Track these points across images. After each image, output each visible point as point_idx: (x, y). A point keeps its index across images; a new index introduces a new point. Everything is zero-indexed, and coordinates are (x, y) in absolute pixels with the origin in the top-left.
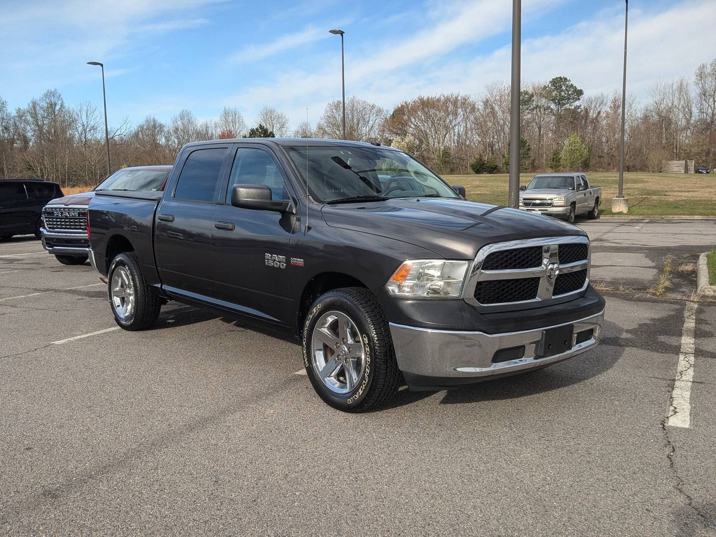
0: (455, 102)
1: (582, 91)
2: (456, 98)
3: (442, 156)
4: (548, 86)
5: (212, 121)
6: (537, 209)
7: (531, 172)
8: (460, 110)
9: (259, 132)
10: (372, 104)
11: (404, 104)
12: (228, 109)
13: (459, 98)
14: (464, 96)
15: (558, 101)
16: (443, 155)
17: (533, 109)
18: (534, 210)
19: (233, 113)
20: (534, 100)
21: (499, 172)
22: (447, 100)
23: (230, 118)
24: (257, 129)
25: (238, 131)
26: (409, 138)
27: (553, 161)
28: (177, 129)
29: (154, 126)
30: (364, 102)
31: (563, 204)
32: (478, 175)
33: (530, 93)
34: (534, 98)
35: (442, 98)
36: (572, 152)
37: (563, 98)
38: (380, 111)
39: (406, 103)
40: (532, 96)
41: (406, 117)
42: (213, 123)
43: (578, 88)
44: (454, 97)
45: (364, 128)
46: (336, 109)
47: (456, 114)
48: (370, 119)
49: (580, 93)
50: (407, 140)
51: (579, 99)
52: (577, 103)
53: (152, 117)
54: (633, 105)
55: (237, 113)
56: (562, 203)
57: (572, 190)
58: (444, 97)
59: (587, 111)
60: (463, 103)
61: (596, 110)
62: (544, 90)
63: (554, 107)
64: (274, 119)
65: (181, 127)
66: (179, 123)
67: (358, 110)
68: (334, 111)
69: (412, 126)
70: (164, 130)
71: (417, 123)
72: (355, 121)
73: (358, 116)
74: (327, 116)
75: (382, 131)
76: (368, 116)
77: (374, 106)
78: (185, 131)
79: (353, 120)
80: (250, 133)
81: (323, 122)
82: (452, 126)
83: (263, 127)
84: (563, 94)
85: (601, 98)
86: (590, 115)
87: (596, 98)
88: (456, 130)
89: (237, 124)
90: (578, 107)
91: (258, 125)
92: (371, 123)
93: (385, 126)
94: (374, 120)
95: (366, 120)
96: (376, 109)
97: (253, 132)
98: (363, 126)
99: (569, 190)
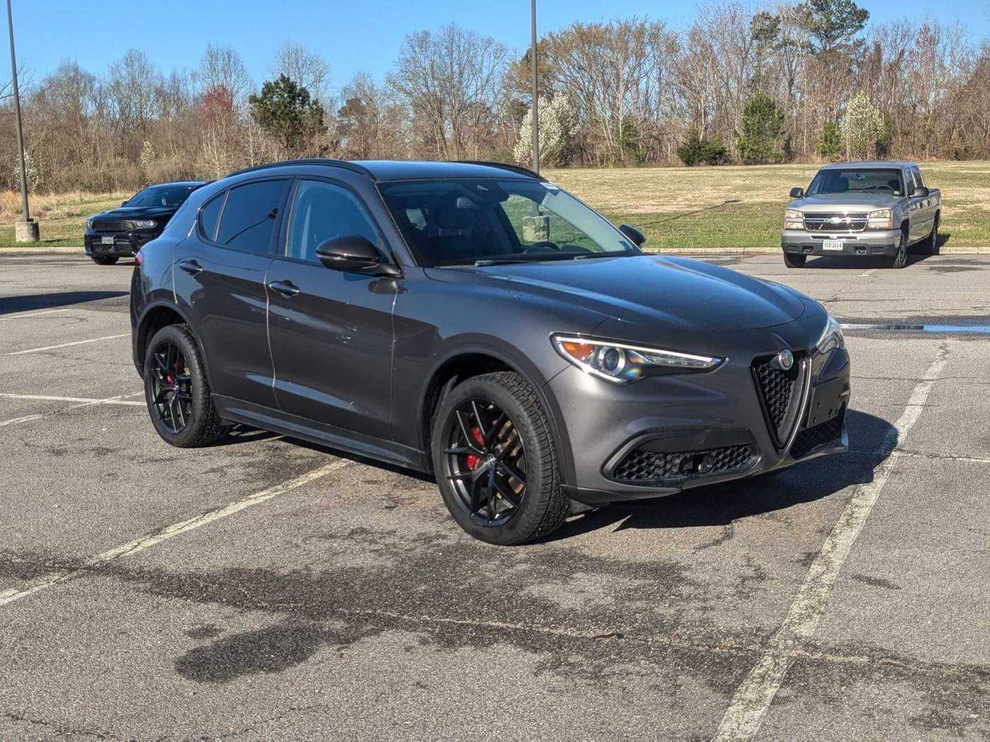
0: (641, 32)
1: (866, 12)
2: (642, 25)
3: (623, 133)
4: (806, 4)
5: (186, 69)
6: (835, 236)
7: (785, 162)
8: (648, 49)
9: (280, 88)
10: (486, 38)
11: (548, 38)
12: (215, 47)
13: (647, 26)
14: (655, 23)
15: (826, 31)
16: (625, 130)
17: (779, 47)
18: (828, 238)
19: (225, 54)
20: (780, 29)
21: (728, 161)
22: (626, 29)
23: (220, 63)
24: (276, 83)
25: (235, 89)
26: (560, 100)
27: (826, 140)
28: (117, 83)
29: (73, 80)
30: (472, 34)
31: (886, 225)
32: (690, 168)
33: (774, 17)
34: (779, 26)
35: (616, 26)
36: (859, 123)
37: (832, 27)
38: (502, 49)
39: (551, 35)
40: (777, 20)
41: (550, 61)
42: (188, 72)
43: (859, 7)
44: (638, 23)
45: (474, 83)
46: (421, 47)
47: (640, 55)
48: (484, 64)
49: (863, 15)
50: (556, 103)
51: (862, 27)
52: (858, 35)
53: (72, 61)
54: (963, 40)
55: (233, 54)
56: (885, 222)
57: (899, 196)
58: (620, 24)
59: (878, 48)
60: (655, 36)
61: (896, 47)
62: (797, 12)
63: (817, 43)
64: (303, 65)
65: (126, 81)
66: (124, 73)
67: (462, 49)
68: (417, 49)
69: (562, 77)
70: (95, 87)
71: (570, 72)
72: (456, 68)
73: (460, 58)
74: (403, 59)
75: (508, 87)
76: (479, 59)
77: (489, 42)
78: (134, 87)
79: (452, 67)
80: (263, 89)
81: (396, 70)
82: (636, 78)
83: (288, 78)
84: (833, 19)
85: (905, 27)
86: (885, 57)
87: (894, 26)
88: (642, 85)
89: (233, 74)
90: (860, 43)
91: (278, 77)
92: (486, 72)
93: (511, 79)
94: (491, 66)
95: (476, 67)
96: (494, 45)
97: (269, 89)
98: (471, 76)
99: (896, 195)
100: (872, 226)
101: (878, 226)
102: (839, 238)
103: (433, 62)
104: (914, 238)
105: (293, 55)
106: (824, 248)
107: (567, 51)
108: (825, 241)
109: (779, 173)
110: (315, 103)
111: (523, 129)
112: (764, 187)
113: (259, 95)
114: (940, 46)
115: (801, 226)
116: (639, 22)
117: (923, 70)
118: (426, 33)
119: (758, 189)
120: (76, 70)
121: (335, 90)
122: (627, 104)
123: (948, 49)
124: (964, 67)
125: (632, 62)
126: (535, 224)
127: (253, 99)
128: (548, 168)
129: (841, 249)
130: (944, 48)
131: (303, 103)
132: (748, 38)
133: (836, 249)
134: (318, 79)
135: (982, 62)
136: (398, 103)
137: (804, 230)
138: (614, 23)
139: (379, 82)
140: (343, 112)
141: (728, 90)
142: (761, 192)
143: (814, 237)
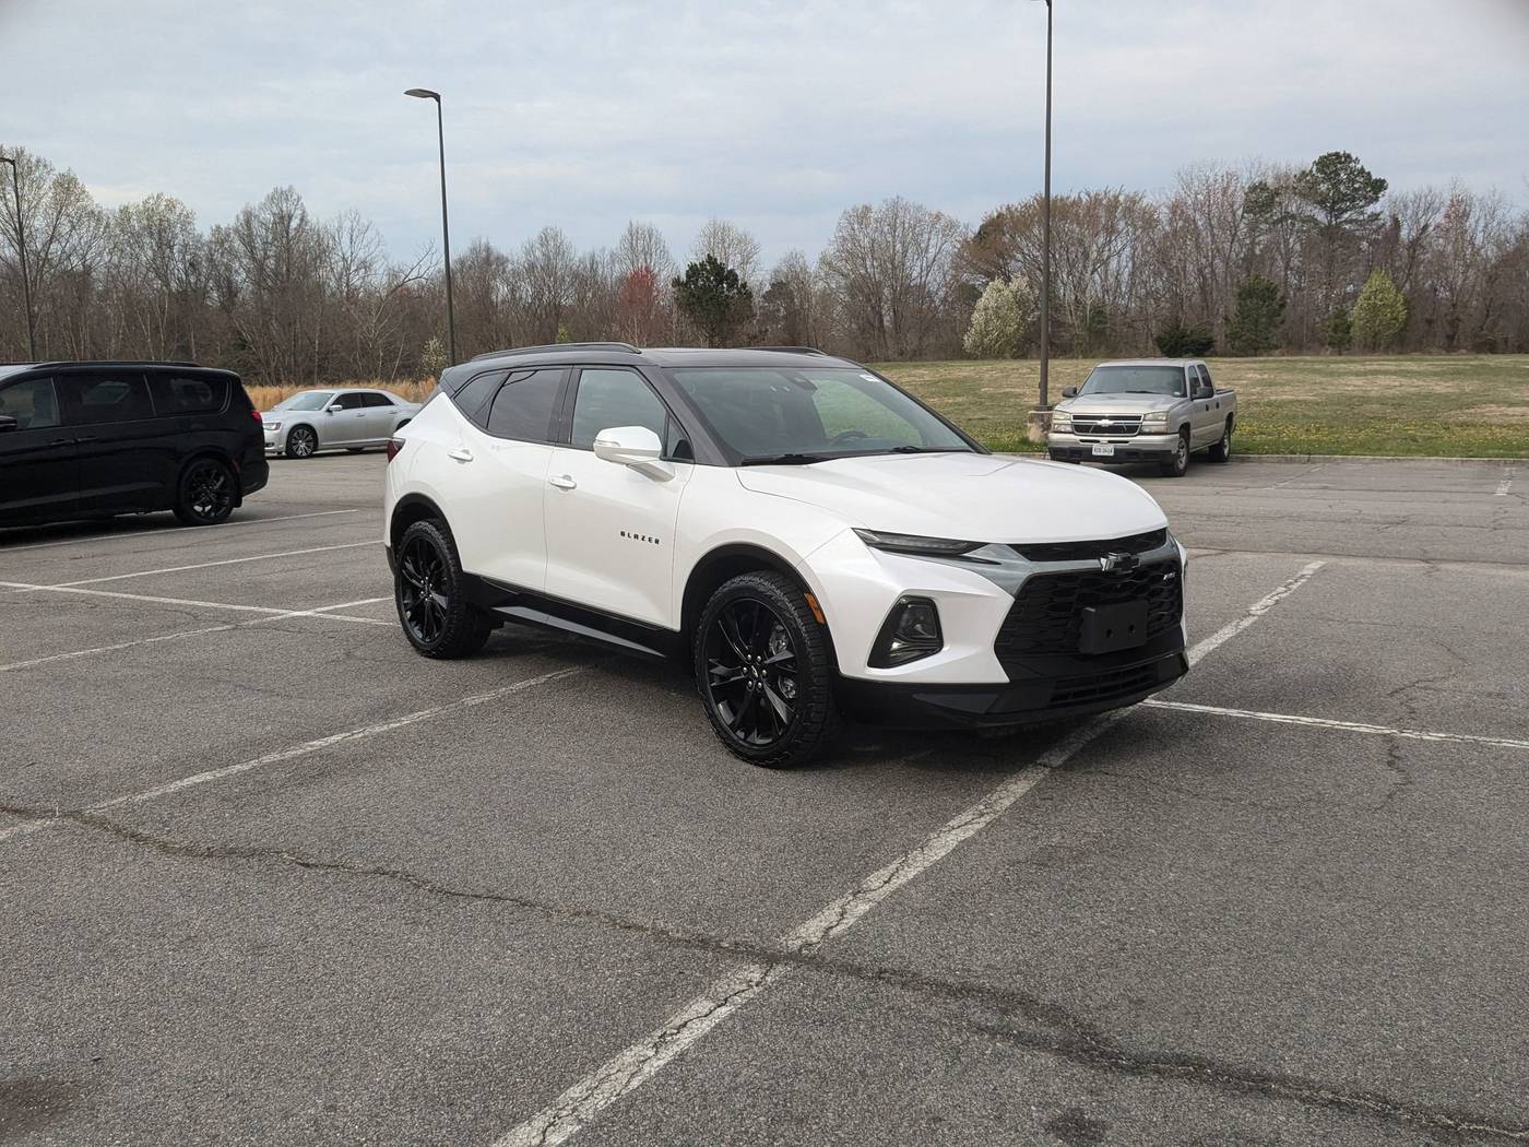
0: (1113, 205)
1: (1384, 181)
2: (1116, 198)
3: (1091, 319)
4: (1310, 172)
5: (604, 250)
6: (1105, 440)
7: (1282, 355)
8: (1121, 225)
9: (706, 270)
10: (934, 213)
11: (1004, 211)
12: (635, 225)
13: (1121, 198)
14: (1131, 195)
15: (1332, 203)
16: (1093, 317)
17: (1275, 222)
18: (1098, 442)
19: (646, 232)
20: (1279, 203)
21: (1215, 353)
22: (1095, 202)
23: (640, 243)
24: (702, 265)
25: (657, 271)
26: (1018, 283)
27: (1334, 330)
28: (531, 265)
29: (487, 261)
30: (919, 208)
31: (1162, 428)
33: (1272, 188)
34: (1280, 198)
35: (1085, 198)
36: (1376, 310)
37: (1343, 198)
38: (952, 226)
39: (1008, 208)
40: (1276, 192)
41: (1006, 239)
42: (606, 253)
43: (1374, 177)
45: (918, 263)
46: (860, 224)
47: (1111, 231)
48: (931, 242)
49: (1379, 186)
50: (1013, 286)
51: (1377, 199)
52: (1370, 209)
53: (484, 241)
54: (1499, 213)
55: (654, 232)
56: (1160, 426)
57: (1181, 396)
58: (1089, 196)
59: (1396, 224)
60: (1129, 211)
61: (1418, 222)
62: (1300, 181)
63: (1321, 216)
64: (729, 245)
65: (541, 262)
66: (538, 253)
67: (907, 225)
68: (856, 226)
69: (1019, 256)
70: (507, 270)
71: (1029, 250)
72: (899, 246)
73: (904, 236)
74: (840, 237)
75: (956, 267)
76: (926, 236)
77: (938, 217)
78: (549, 269)
79: (894, 246)
80: (687, 272)
81: (831, 250)
82: (1105, 258)
83: (716, 260)
84: (1342, 188)
85: (1429, 198)
86: (1404, 233)
87: (1416, 197)
88: (1113, 264)
89: (654, 255)
90: (1375, 217)
91: (704, 258)
92: (932, 251)
93: (962, 258)
94: (939, 244)
95: (922, 245)
96: (943, 222)
97: (693, 271)
98: (916, 257)
99: (1177, 396)
100: (1147, 430)
101: (1154, 429)
102: (1110, 442)
103: (873, 241)
104: (1196, 444)
105: (719, 234)
106: (1094, 453)
107: (1028, 227)
108: (1095, 445)
109: (1301, 365)
110: (744, 285)
111: (976, 315)
112: (1287, 383)
113: (684, 278)
114: (1472, 220)
115: (1069, 429)
116: (1111, 193)
117: (1450, 248)
118: (867, 208)
119: (1282, 385)
120: (488, 249)
121: (763, 272)
122: (1095, 285)
123: (1482, 224)
124: (1499, 245)
125: (1101, 240)
126: (1042, 420)
127: (677, 282)
128: (1004, 358)
129: (1112, 454)
130: (1477, 222)
131: (731, 286)
132: (1240, 212)
133: (1106, 454)
134: (744, 262)
135: (1521, 238)
136: (833, 286)
137: (1072, 433)
138: (1082, 195)
139: (813, 264)
140: (768, 297)
141: (1213, 272)
142: (1287, 388)
143: (1082, 441)
